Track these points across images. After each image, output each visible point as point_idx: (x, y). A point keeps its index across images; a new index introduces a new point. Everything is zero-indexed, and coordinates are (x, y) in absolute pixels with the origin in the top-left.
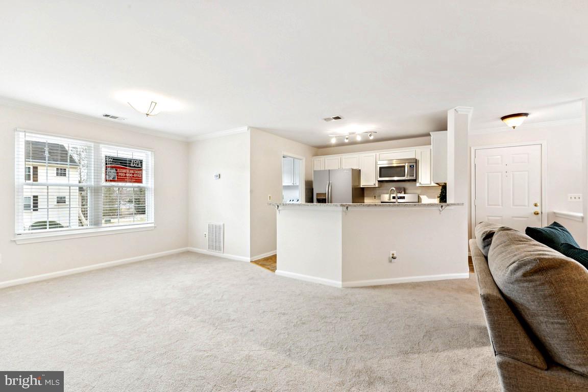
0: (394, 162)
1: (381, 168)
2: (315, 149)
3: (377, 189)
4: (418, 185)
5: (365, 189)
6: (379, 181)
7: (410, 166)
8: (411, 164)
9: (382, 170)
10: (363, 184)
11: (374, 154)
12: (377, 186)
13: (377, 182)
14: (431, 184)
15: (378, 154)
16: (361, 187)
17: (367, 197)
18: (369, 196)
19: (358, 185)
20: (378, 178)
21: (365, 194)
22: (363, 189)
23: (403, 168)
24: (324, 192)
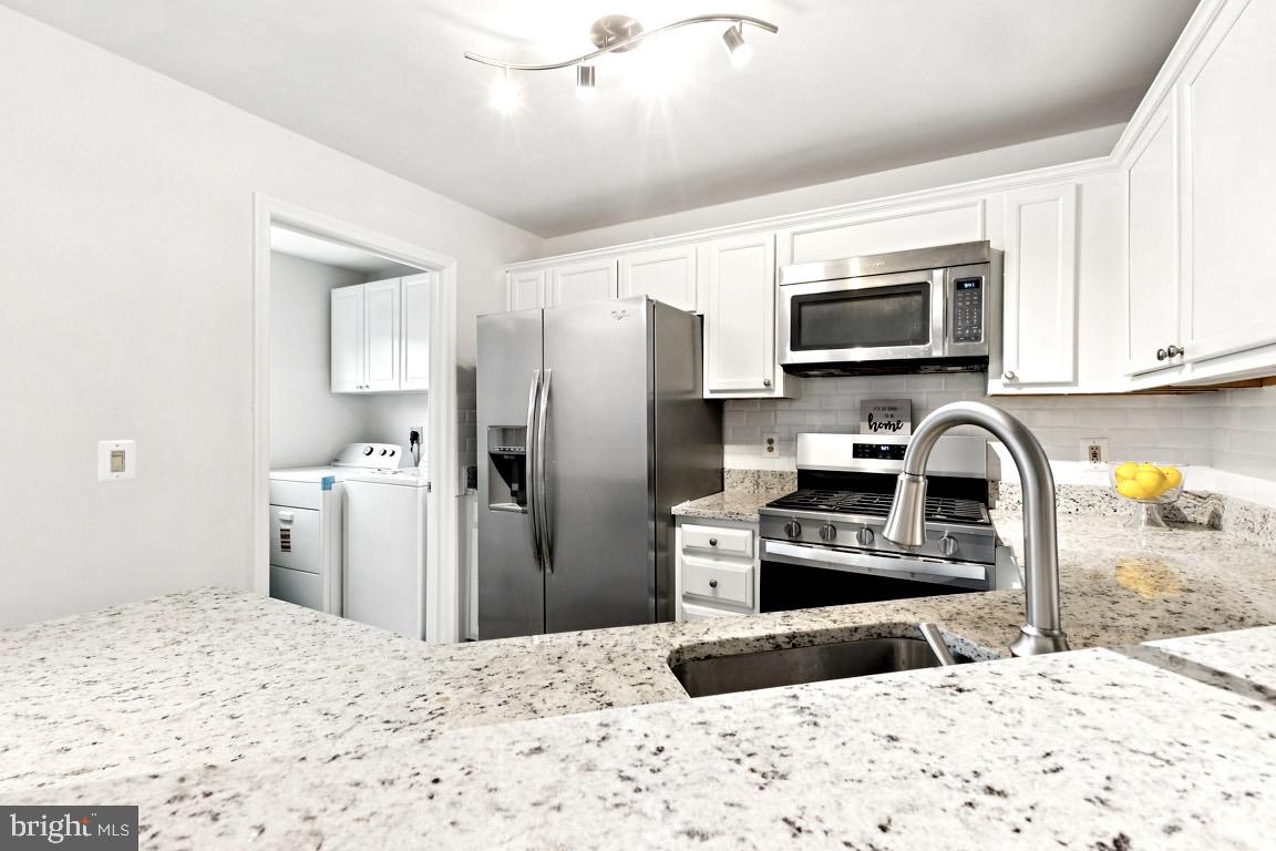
0: (855, 268)
1: (799, 303)
2: (530, 236)
3: (781, 405)
4: (996, 386)
5: (727, 408)
6: (790, 369)
7: (959, 285)
8: (963, 273)
9: (806, 310)
10: (715, 383)
11: (768, 237)
12: (779, 392)
13: (780, 371)
14: (1075, 382)
15: (784, 235)
16: (707, 395)
17: (737, 442)
18: (744, 440)
19: (689, 386)
20: (783, 355)
21: (728, 432)
22: (716, 407)
23: (918, 299)
24: (522, 424)
